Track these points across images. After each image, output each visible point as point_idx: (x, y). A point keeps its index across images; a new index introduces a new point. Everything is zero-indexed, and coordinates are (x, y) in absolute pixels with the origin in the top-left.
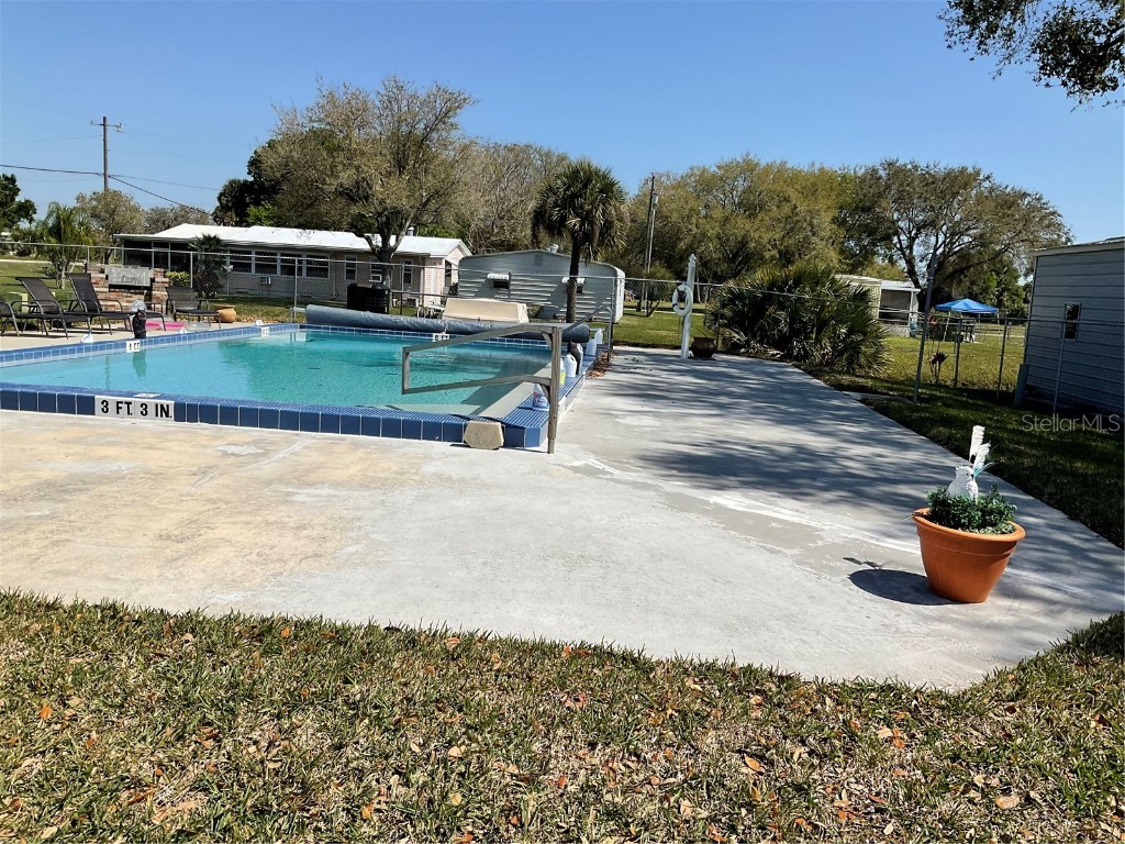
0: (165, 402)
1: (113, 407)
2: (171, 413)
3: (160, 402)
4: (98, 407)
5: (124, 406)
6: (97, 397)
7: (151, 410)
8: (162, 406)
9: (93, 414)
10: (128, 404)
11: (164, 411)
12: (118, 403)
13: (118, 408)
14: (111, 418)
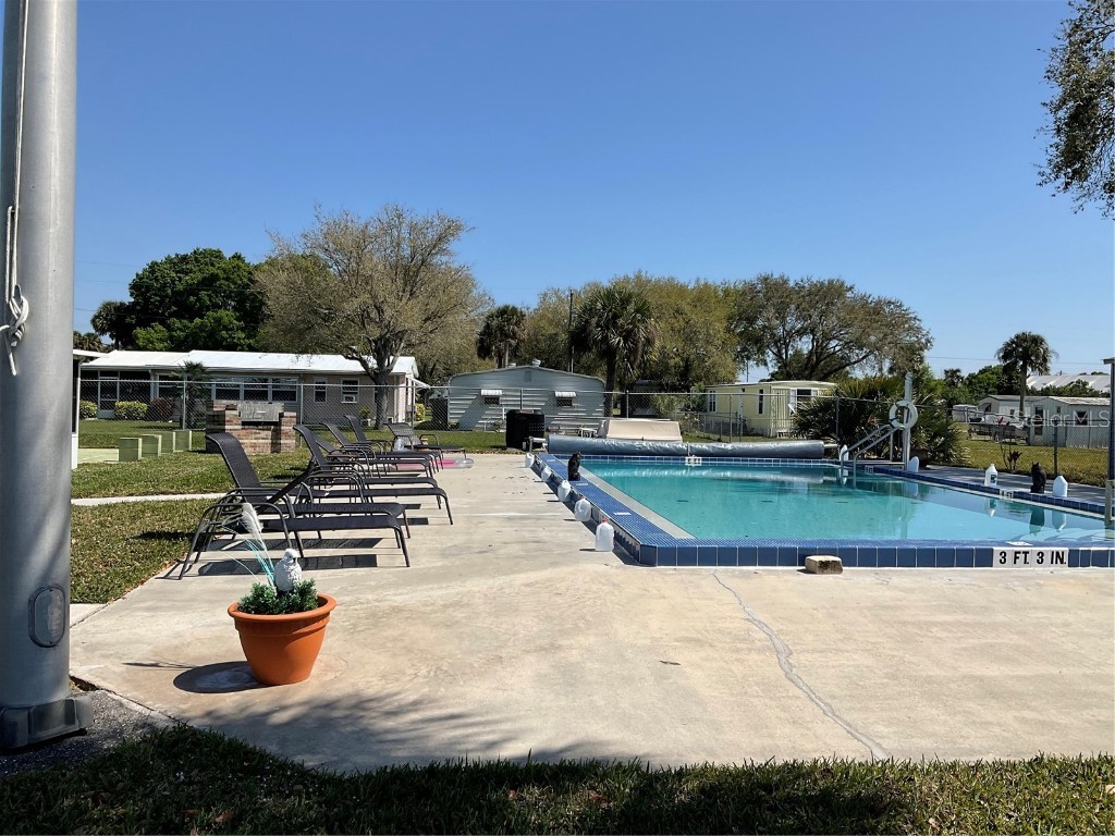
0: (1060, 549)
1: (1010, 558)
2: (1066, 560)
3: (1055, 549)
4: (997, 558)
5: (1022, 556)
6: (995, 548)
7: (1047, 558)
8: (1058, 553)
9: (991, 566)
10: (1026, 553)
11: (1058, 557)
12: (1016, 553)
13: (1016, 558)
14: (1008, 568)
